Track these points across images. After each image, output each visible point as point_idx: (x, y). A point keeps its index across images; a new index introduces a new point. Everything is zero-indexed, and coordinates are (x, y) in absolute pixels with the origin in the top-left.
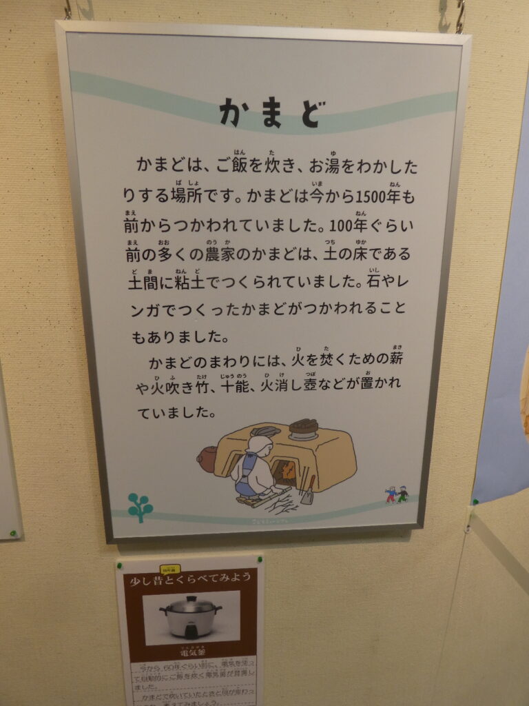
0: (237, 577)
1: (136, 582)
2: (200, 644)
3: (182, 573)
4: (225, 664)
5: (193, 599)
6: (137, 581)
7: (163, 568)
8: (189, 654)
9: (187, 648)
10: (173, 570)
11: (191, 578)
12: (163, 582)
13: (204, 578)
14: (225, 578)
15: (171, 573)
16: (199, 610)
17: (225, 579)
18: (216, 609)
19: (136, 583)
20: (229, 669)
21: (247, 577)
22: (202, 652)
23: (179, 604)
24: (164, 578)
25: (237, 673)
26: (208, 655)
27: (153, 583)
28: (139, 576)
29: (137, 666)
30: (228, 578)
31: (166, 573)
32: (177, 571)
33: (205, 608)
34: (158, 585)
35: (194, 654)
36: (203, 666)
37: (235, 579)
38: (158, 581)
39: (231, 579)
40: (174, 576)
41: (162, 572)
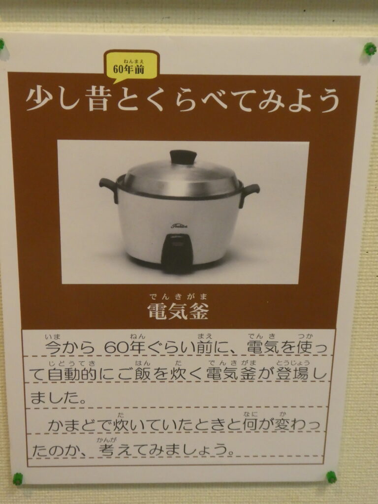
0: (305, 102)
1: (40, 99)
2: (198, 289)
3: (162, 80)
4: (254, 347)
5: (183, 158)
6: (44, 96)
7: (115, 60)
8: (168, 313)
9: (165, 297)
10: (140, 70)
11: (185, 96)
12: (112, 103)
13: (216, 97)
14: (274, 101)
15: (133, 76)
16: (200, 194)
17: (272, 105)
18: (243, 191)
19: (41, 103)
20: (264, 361)
21: (331, 102)
22: (200, 311)
23: (151, 170)
24: (115, 89)
25: (284, 374)
26: (215, 321)
27: (85, 103)
28: (50, 81)
29: (38, 337)
30: (279, 103)
31: (119, 77)
32: (150, 74)
33: (217, 187)
34: (98, 113)
35: (180, 314)
36: (201, 348)
37: (300, 106)
38: (98, 100)
39: (287, 106)
40: (141, 87)
41: (111, 74)
